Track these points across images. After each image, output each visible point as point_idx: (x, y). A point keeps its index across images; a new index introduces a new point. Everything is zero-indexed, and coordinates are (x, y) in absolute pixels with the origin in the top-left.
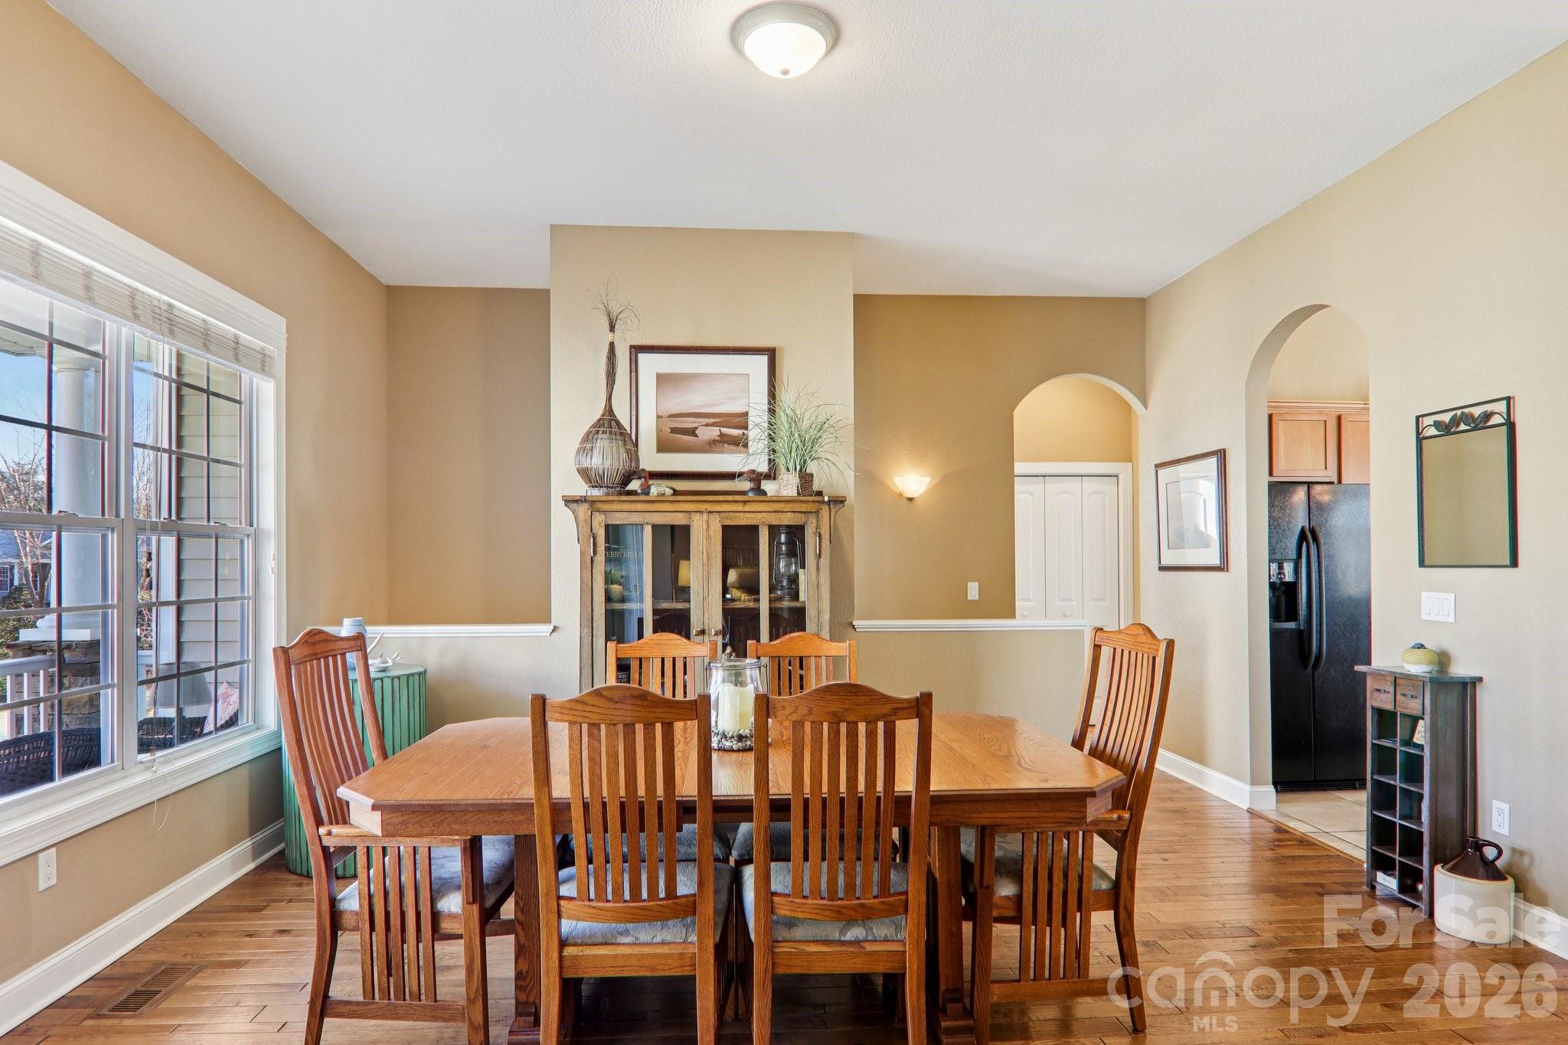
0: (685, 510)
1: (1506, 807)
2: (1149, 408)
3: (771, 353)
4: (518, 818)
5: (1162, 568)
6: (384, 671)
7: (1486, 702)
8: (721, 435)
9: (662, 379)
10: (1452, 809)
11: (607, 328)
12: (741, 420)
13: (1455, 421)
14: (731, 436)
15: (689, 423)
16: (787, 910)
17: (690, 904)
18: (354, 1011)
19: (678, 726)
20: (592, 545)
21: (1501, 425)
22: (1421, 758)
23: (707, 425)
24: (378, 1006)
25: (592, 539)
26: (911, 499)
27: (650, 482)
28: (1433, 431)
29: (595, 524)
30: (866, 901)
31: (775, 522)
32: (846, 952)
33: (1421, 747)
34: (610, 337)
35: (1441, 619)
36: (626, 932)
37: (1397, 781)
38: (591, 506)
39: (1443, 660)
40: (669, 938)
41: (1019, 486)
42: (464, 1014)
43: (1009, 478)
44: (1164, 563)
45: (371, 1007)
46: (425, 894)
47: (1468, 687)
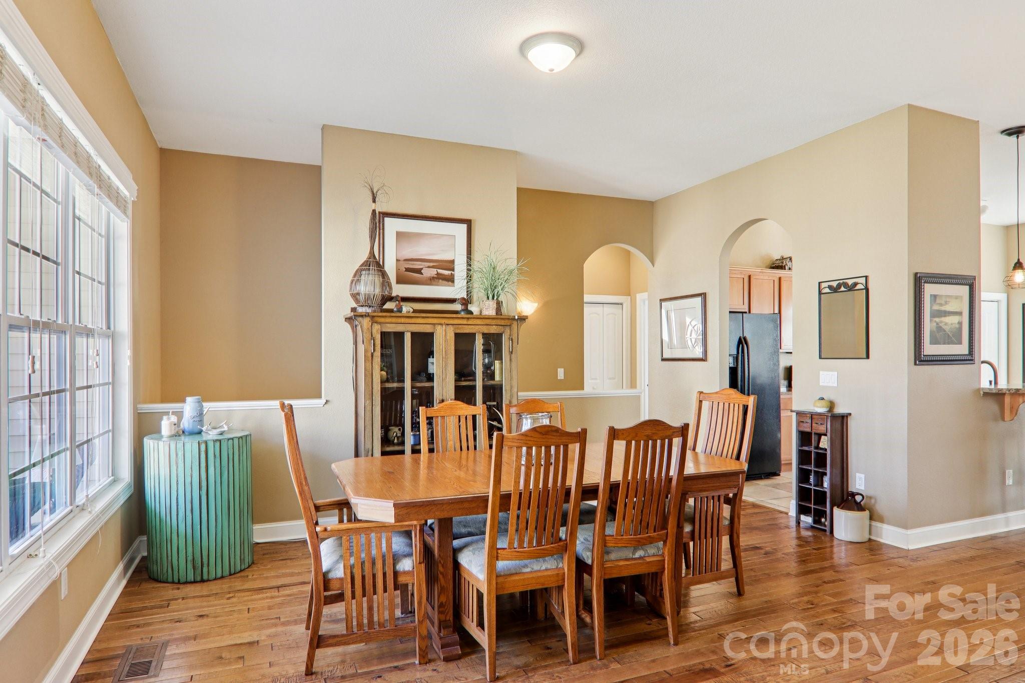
0: (432, 323)
1: (863, 476)
2: (655, 266)
3: (468, 222)
4: (472, 506)
5: (663, 360)
6: (221, 434)
7: (852, 424)
8: (438, 274)
9: (400, 235)
10: (838, 480)
11: (371, 201)
12: (450, 265)
13: (839, 286)
14: (444, 275)
15: (417, 265)
16: (612, 543)
17: (565, 545)
18: (340, 641)
19: (570, 446)
20: (372, 345)
21: (863, 289)
22: (826, 454)
23: (429, 267)
24: (358, 635)
25: (372, 341)
26: (526, 317)
27: (401, 304)
28: (827, 290)
29: (374, 331)
30: (651, 534)
31: (486, 331)
32: (638, 563)
33: (826, 450)
34: (373, 206)
35: (830, 384)
36: (526, 566)
37: (812, 468)
38: (372, 319)
39: (832, 405)
40: (549, 567)
41: (587, 309)
42: (416, 631)
43: (581, 304)
44: (665, 356)
45: (351, 636)
46: (389, 561)
47: (843, 419)
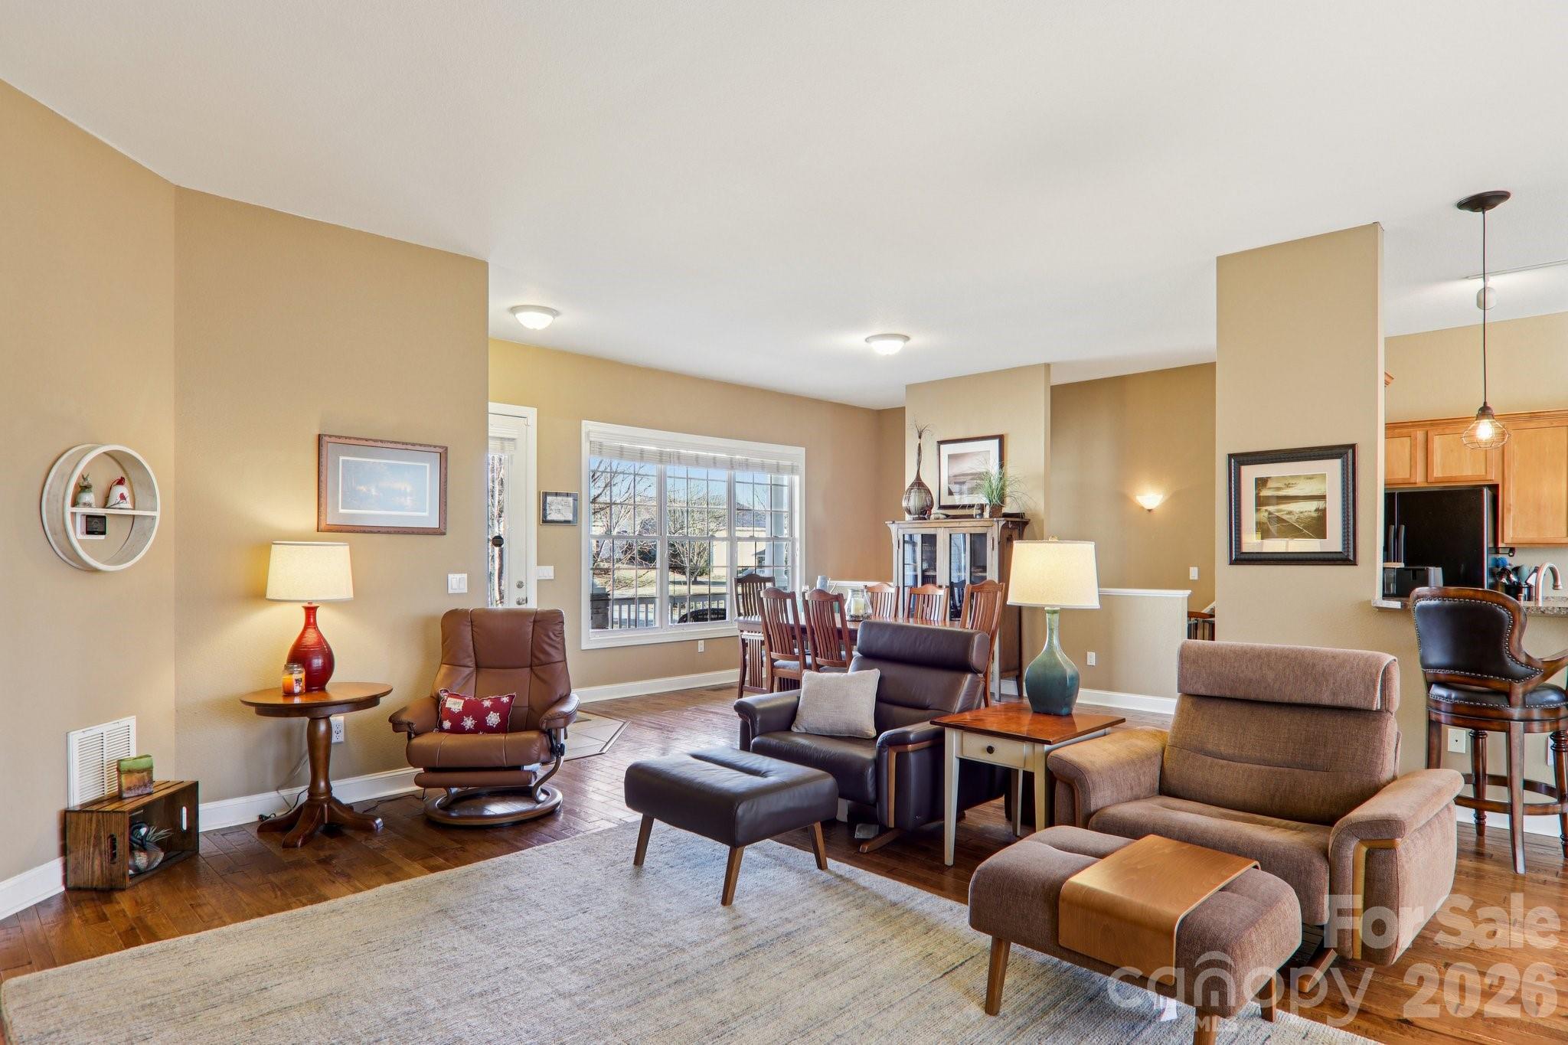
3: (1001, 439)
9: (952, 457)
11: (918, 437)
15: (962, 479)
23: (971, 479)
26: (1150, 510)
29: (899, 534)
31: (973, 532)
34: (919, 441)
